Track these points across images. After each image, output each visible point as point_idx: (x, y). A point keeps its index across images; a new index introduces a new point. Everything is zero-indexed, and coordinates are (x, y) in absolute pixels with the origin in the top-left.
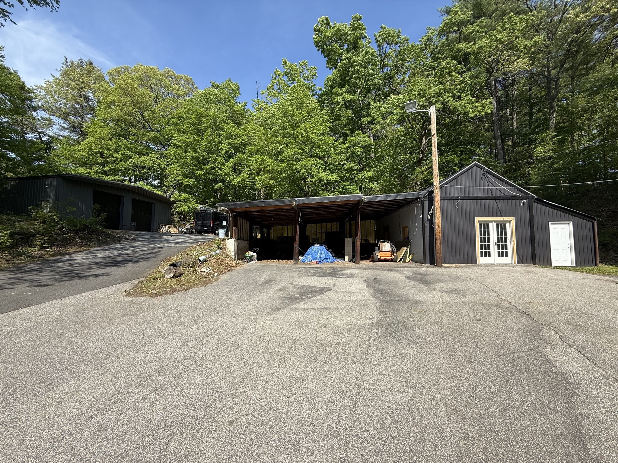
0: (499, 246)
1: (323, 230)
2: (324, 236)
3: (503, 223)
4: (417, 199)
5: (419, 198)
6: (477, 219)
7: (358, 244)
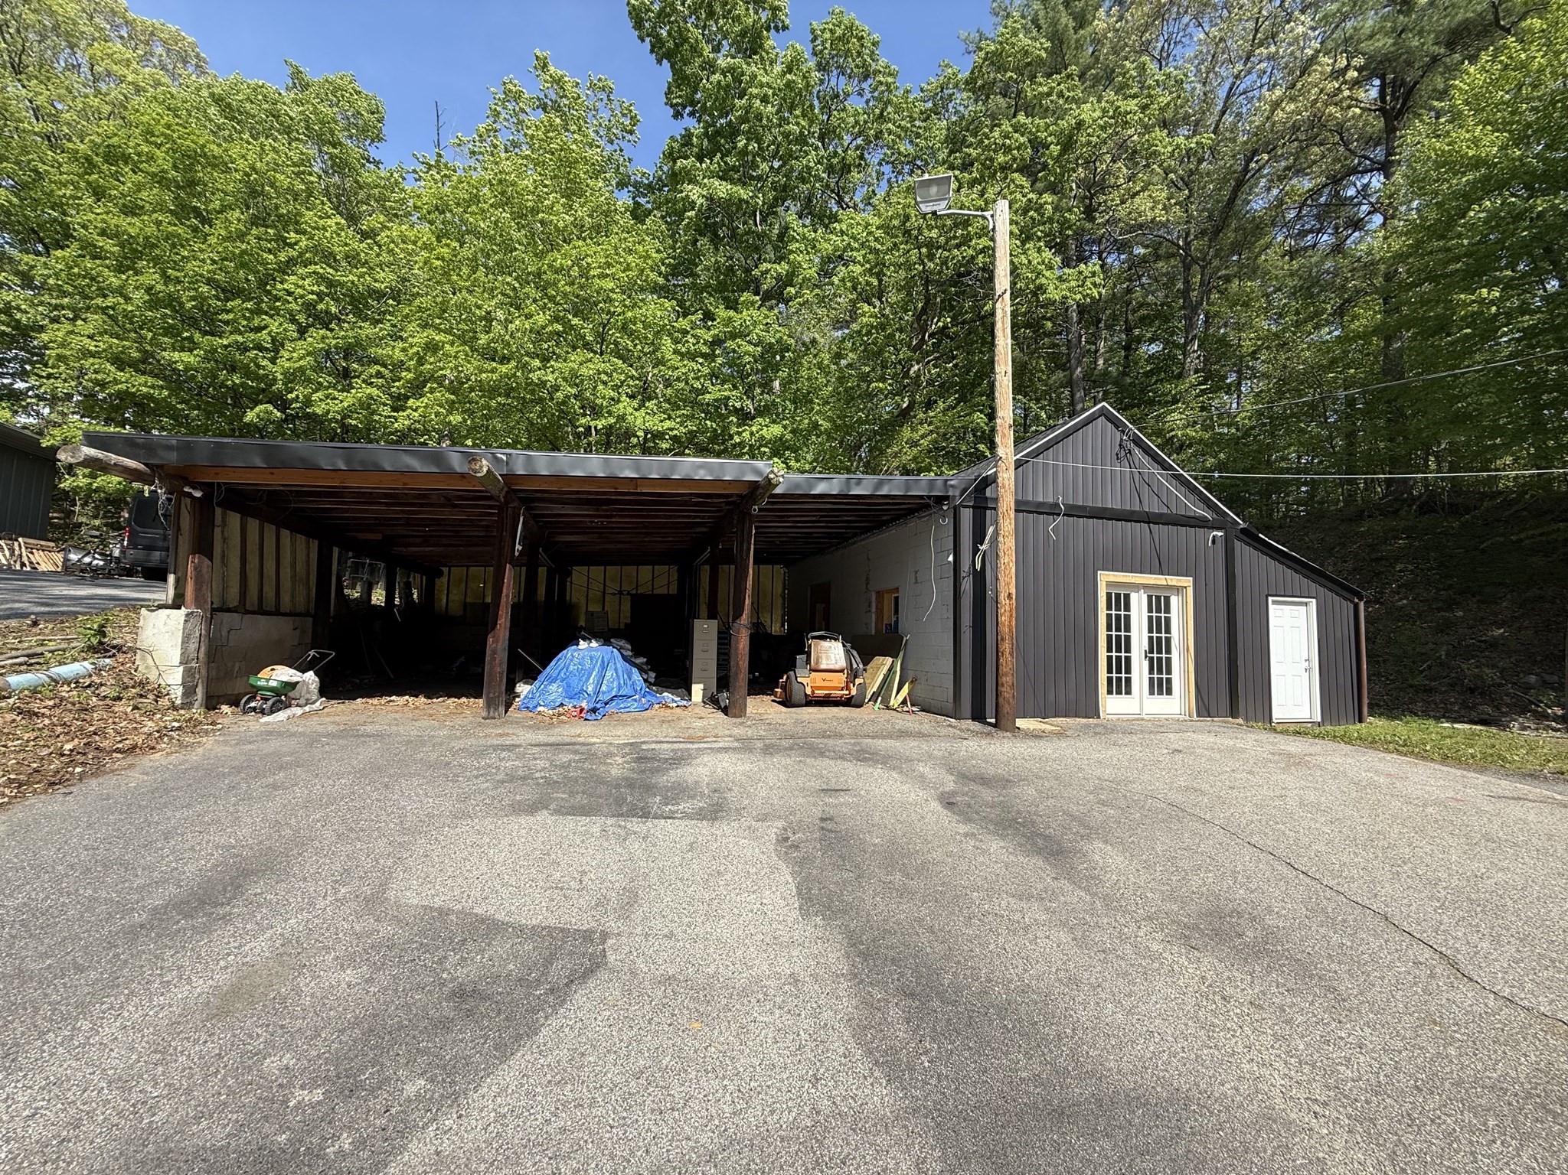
0: (1151, 660)
1: (626, 587)
2: (627, 606)
3: (1163, 594)
4: (940, 500)
5: (947, 498)
6: (1104, 577)
7: (742, 643)
